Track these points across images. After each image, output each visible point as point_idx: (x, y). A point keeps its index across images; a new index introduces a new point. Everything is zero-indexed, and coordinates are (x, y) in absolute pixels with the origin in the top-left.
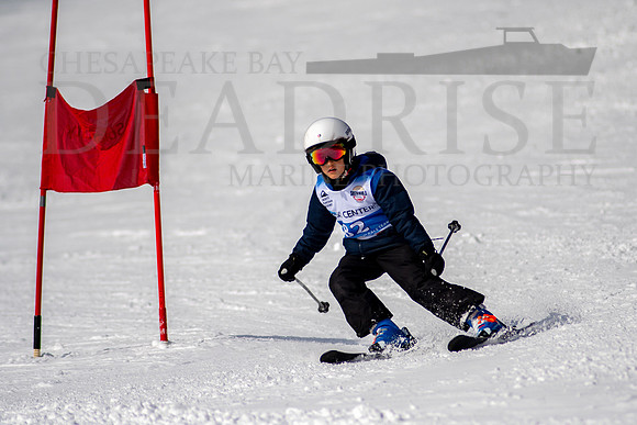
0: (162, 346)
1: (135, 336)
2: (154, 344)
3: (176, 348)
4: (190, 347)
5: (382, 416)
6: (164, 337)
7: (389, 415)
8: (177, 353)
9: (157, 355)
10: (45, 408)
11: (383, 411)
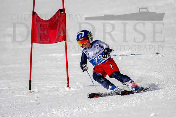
0: (68, 89)
1: (60, 86)
2: (65, 88)
4: (76, 89)
6: (68, 86)
8: (72, 91)
9: (66, 92)
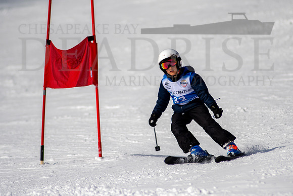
0: (99, 159)
1: (87, 155)
2: (96, 158)
3: (106, 160)
4: (112, 160)
5: (201, 192)
6: (100, 155)
7: (204, 191)
8: (106, 163)
9: (97, 163)
10: (46, 188)
11: (201, 189)
